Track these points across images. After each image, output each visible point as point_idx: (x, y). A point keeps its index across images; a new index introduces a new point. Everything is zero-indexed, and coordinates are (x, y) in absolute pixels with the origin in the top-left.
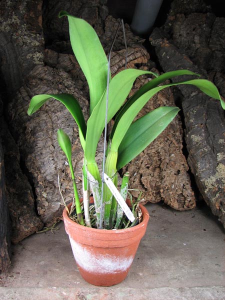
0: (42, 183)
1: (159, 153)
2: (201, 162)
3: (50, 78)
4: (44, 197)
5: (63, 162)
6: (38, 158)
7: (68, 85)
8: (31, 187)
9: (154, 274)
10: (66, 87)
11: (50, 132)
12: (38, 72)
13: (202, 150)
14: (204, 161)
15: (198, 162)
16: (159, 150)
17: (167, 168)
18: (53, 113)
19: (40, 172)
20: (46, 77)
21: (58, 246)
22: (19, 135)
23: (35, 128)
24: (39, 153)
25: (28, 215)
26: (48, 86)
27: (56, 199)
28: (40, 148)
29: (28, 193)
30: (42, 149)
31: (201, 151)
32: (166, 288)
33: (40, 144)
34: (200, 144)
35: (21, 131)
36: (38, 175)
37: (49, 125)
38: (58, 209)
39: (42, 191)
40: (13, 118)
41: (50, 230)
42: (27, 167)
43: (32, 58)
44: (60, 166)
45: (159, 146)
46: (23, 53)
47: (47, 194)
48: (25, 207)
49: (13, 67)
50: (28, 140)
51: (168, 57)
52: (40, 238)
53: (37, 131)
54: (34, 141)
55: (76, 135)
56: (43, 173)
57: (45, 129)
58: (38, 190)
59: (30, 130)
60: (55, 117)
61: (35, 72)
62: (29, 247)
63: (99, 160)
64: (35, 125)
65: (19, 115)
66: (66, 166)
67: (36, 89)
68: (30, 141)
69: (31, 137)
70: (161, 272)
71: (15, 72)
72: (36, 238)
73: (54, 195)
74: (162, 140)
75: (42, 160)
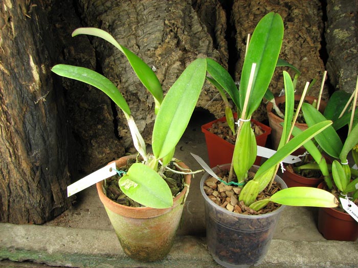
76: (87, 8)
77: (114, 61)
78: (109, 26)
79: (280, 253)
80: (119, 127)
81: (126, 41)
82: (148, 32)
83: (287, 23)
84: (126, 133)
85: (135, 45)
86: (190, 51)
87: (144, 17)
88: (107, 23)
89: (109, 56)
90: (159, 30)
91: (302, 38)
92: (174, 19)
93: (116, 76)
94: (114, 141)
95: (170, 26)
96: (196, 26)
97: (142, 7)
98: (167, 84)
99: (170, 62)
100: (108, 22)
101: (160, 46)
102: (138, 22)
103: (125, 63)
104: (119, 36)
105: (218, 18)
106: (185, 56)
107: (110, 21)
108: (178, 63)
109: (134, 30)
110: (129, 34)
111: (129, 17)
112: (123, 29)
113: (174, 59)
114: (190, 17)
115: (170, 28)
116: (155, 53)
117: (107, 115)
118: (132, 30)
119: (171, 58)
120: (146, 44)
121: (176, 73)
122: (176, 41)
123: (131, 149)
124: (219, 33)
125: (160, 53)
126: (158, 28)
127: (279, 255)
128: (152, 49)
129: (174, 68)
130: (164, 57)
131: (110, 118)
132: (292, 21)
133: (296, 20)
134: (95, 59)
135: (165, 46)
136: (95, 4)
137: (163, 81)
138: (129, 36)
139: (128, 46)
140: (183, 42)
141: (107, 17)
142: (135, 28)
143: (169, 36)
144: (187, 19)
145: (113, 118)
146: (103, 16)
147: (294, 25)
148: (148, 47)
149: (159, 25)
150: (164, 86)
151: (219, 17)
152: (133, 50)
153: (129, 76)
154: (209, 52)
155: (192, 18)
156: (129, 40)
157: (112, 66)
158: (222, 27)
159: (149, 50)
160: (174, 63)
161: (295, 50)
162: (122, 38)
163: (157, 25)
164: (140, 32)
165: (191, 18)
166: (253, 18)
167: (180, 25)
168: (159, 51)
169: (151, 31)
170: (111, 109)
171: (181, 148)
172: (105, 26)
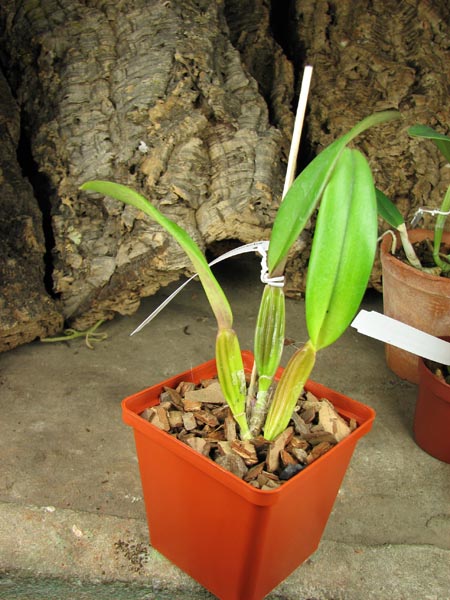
0: (69, 203)
1: (411, 157)
4: (72, 243)
5: (133, 144)
6: (66, 133)
8: (39, 214)
9: (382, 496)
11: (107, 64)
17: (429, 198)
18: (121, 14)
19: (68, 173)
21: (94, 384)
24: (70, 120)
25: (17, 285)
27: (105, 250)
28: (75, 107)
29: (25, 225)
30: (80, 108)
32: (426, 548)
35: (28, 59)
36: (61, 179)
37: (107, 45)
38: (107, 278)
39: (69, 225)
40: (9, 27)
41: (84, 337)
42: (36, 159)
44: (125, 156)
45: (410, 138)
47: (84, 234)
48: (12, 262)
50: (45, 84)
52: (51, 357)
53: (72, 58)
54: (60, 87)
55: (179, 74)
56: (77, 177)
57: (91, 53)
58: (58, 222)
59: (52, 56)
60: (124, 24)
62: (11, 378)
63: (238, 149)
65: (26, 16)
66: (142, 155)
68: (49, 87)
69: (53, 77)
70: (403, 493)
72: (39, 356)
73: (102, 239)
74: (422, 122)
75: (78, 141)
76: (14, 22)
77: (59, 130)
78: (56, 60)
79: (441, 585)
80: (55, 272)
81: (89, 91)
82: (138, 75)
83: (414, 96)
84: (71, 284)
85: (106, 99)
86: (221, 122)
87: (131, 45)
88: (51, 52)
89: (50, 119)
90: (160, 71)
91: (444, 127)
92: (194, 52)
93: (59, 161)
94: (42, 297)
95: (184, 66)
96: (236, 77)
97: (128, 25)
98: (169, 181)
99: (179, 135)
100: (54, 51)
101: (160, 101)
102: (117, 56)
103: (81, 136)
104: (73, 79)
105: (277, 73)
106: (212, 132)
107: (58, 49)
108: (196, 142)
109: (106, 69)
110: (96, 77)
111: (100, 44)
112: (84, 66)
113: (189, 131)
114: (225, 58)
115: (185, 71)
116: (148, 116)
117: (31, 240)
118: (103, 69)
119: (182, 128)
120: (130, 98)
121: (191, 161)
122: (194, 96)
123: (78, 320)
124: (279, 99)
125: (159, 115)
126: (160, 66)
127: (439, 589)
128: (142, 107)
129: (186, 151)
130: (167, 125)
131: (38, 247)
132: (424, 94)
133: (431, 93)
134: (19, 124)
135: (170, 103)
136: (31, 14)
137: (162, 174)
138: (95, 81)
139: (92, 102)
140: (210, 101)
141: (53, 40)
142: (109, 67)
143: (182, 84)
144: (219, 60)
145: (45, 251)
146: (45, 36)
147: (426, 101)
148: (133, 102)
149: (161, 62)
150: (163, 185)
151: (280, 72)
152: (100, 110)
153: (87, 162)
154: (260, 130)
155: (230, 61)
156: (95, 90)
157: (54, 140)
158: (287, 91)
159: (136, 108)
160: (187, 141)
161: (428, 148)
162: (81, 84)
163: (157, 61)
164: (119, 74)
165: (228, 60)
166: (344, 84)
167: (205, 65)
168: (157, 112)
169: (144, 72)
170: (41, 230)
171: (186, 328)
172: (46, 58)
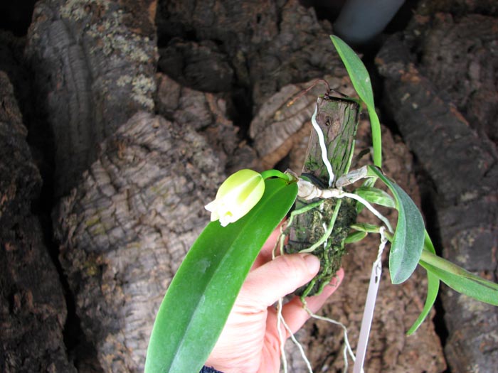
2: (481, 365)
3: (166, 146)
7: (206, 166)
10: (202, 171)
12: (138, 128)
13: (487, 336)
14: (489, 363)
15: (474, 362)
16: (384, 319)
20: (156, 143)
22: (86, 280)
23: (127, 267)
26: (162, 167)
31: (484, 338)
33: (139, 310)
34: (482, 322)
43: (130, 87)
46: (108, 71)
49: (78, 98)
51: (415, 106)
61: (131, 128)
64: (127, 260)
67: (132, 170)
71: (82, 110)
